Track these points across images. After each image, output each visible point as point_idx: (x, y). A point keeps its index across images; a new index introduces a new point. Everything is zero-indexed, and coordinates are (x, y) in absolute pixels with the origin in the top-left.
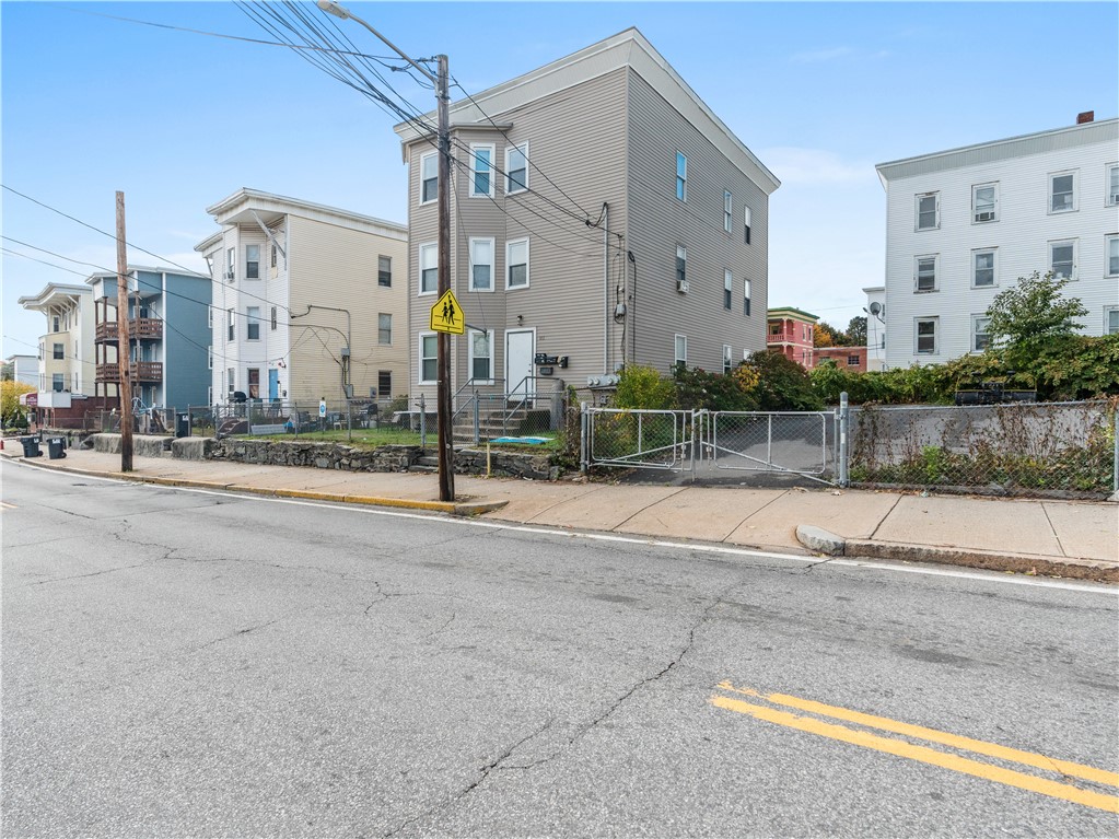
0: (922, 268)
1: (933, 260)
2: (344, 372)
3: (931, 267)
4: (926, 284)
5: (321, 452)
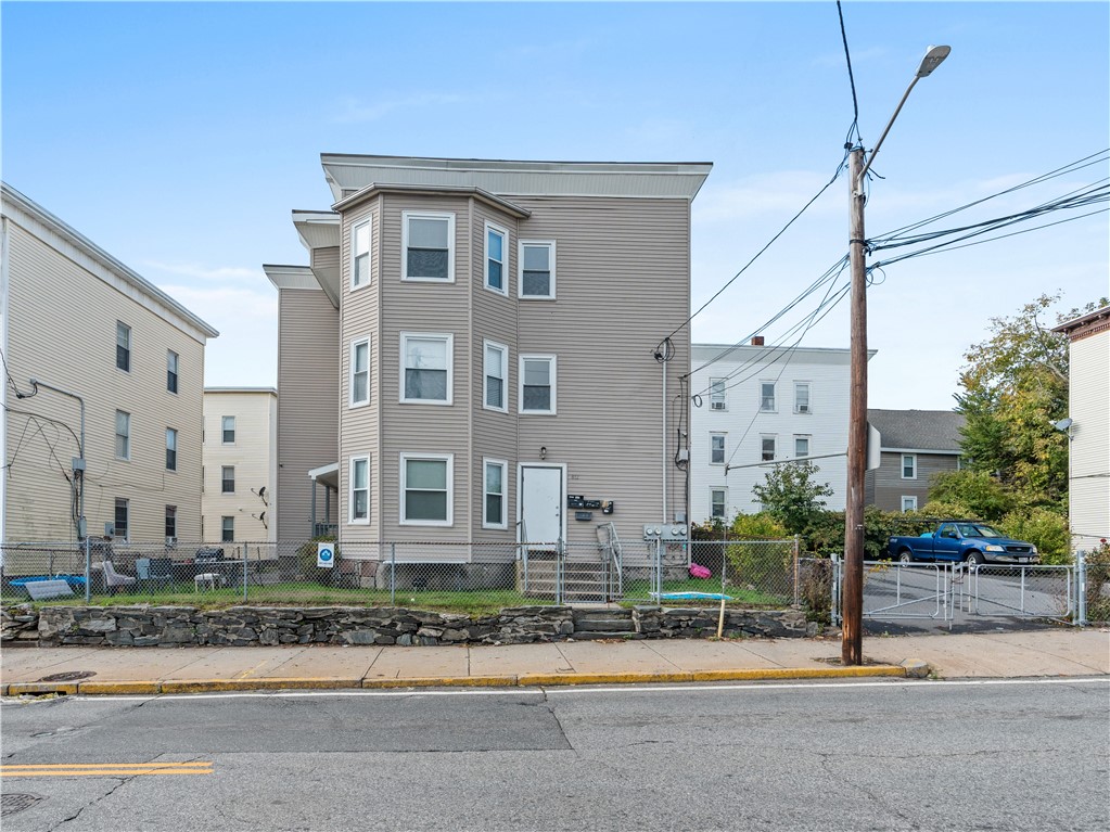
2: (77, 496)
5: (359, 621)
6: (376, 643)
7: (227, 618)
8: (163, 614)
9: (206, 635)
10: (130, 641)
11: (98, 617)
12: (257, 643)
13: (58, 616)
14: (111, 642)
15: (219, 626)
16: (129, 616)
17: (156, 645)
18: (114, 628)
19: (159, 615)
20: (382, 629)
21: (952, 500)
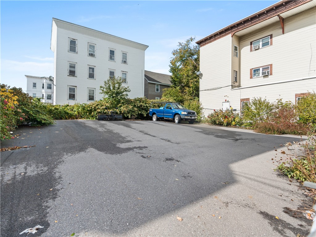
0: (71, 67)
1: (75, 65)
3: (74, 67)
4: (72, 73)
21: (169, 97)
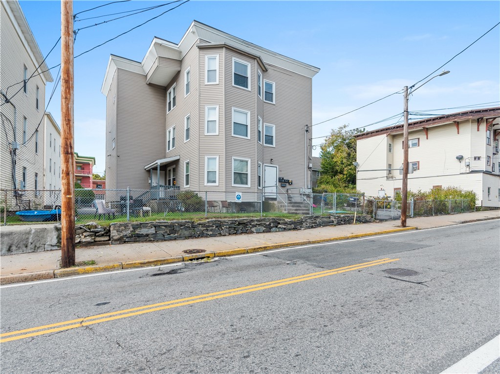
5: (258, 223)
6: (264, 232)
7: (208, 224)
8: (178, 224)
9: (198, 233)
10: (163, 238)
11: (146, 227)
12: (220, 235)
13: (123, 228)
14: (152, 239)
15: (204, 228)
16: (162, 226)
17: (175, 239)
18: (154, 232)
19: (177, 225)
20: (266, 226)
